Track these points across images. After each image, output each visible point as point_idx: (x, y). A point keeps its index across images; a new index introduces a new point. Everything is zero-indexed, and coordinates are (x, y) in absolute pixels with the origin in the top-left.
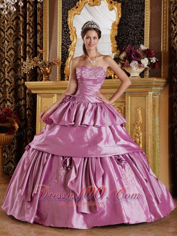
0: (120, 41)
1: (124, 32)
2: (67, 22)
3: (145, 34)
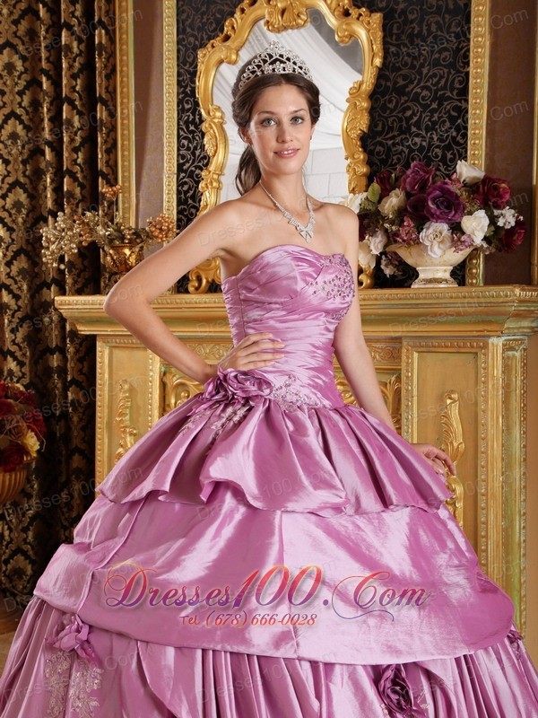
0: (378, 153)
1: (392, 119)
2: (193, 91)
3: (470, 122)
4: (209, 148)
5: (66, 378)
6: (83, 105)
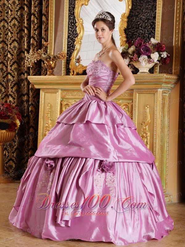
0: (129, 35)
1: (134, 25)
2: (74, 13)
3: (156, 26)
4: (78, 31)
5: (29, 103)
6: (38, 16)
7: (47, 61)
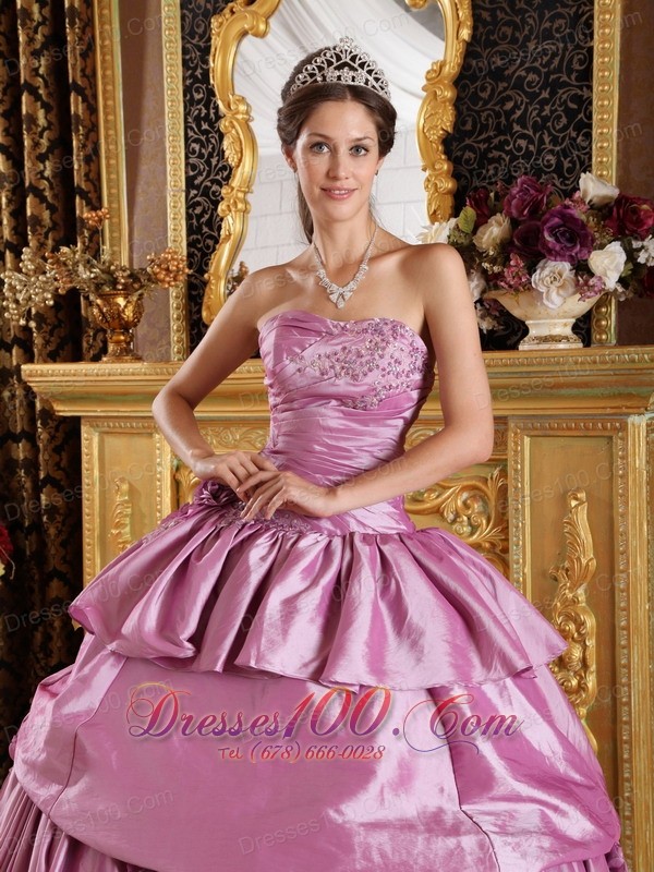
0: (467, 161)
1: (485, 113)
2: (206, 74)
3: (596, 117)
4: (231, 155)
5: (38, 475)
6: (49, 94)
7: (101, 296)
